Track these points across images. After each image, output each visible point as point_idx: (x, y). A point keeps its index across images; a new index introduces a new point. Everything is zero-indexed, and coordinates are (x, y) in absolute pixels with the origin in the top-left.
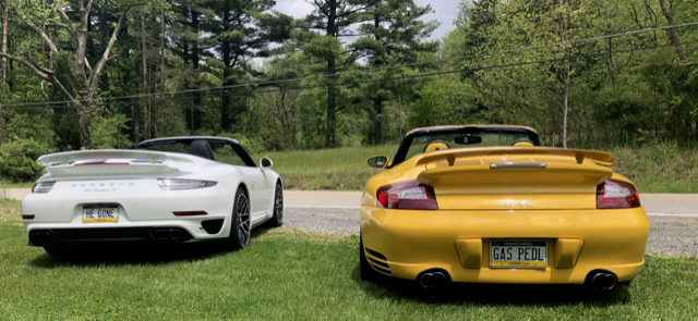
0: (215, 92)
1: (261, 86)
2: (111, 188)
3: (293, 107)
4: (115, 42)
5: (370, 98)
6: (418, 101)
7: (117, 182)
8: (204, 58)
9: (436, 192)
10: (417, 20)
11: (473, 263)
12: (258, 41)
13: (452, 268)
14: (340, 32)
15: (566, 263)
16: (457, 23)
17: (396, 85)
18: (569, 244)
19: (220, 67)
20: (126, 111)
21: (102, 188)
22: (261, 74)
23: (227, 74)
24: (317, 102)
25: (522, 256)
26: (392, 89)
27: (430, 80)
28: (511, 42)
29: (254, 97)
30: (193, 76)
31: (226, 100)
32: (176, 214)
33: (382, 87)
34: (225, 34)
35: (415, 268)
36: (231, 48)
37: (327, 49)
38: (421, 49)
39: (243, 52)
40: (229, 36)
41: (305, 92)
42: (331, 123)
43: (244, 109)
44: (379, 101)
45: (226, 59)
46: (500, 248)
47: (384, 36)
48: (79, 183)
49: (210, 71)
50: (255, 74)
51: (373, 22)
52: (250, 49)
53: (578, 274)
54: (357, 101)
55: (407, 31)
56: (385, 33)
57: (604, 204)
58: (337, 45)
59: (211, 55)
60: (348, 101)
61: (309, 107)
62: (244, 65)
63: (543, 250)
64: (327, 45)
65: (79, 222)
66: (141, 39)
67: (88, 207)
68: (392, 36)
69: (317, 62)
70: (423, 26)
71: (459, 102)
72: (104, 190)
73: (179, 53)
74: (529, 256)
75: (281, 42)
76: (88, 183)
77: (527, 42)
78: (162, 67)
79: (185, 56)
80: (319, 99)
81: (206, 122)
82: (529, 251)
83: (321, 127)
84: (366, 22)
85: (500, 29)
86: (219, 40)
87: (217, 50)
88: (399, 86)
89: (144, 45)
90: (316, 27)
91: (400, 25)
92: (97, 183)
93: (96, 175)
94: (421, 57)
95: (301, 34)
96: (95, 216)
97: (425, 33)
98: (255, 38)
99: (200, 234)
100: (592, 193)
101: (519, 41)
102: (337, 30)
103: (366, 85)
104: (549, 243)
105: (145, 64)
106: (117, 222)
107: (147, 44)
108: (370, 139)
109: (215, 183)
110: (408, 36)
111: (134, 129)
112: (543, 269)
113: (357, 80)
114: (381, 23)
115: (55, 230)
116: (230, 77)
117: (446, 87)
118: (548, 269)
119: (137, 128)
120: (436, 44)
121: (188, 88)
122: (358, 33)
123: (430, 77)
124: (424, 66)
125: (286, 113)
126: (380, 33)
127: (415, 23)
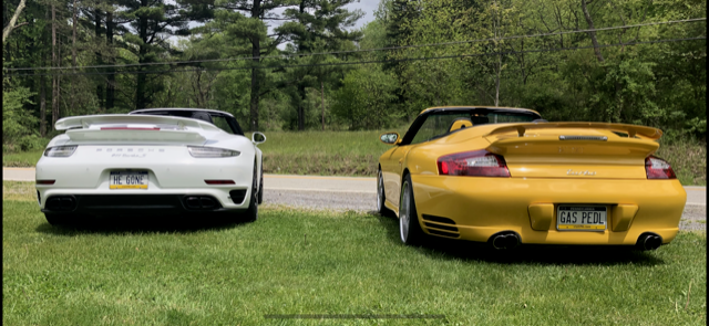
0: (129, 68)
1: (179, 65)
2: (141, 154)
3: (209, 88)
4: (24, 9)
5: (294, 83)
6: (341, 89)
7: (146, 148)
8: (120, 33)
9: (507, 160)
10: (342, 8)
11: (543, 225)
12: (177, 19)
13: (523, 231)
14: (266, 15)
15: (623, 226)
16: (377, 14)
17: (322, 71)
18: (629, 209)
19: (138, 43)
20: (30, 84)
21: (130, 153)
22: (181, 53)
23: (143, 51)
24: (235, 85)
25: (586, 220)
26: (318, 75)
27: (354, 69)
28: (435, 35)
29: (172, 76)
30: (109, 50)
31: (142, 79)
32: (208, 182)
33: (308, 73)
34: (144, 9)
35: (488, 230)
36: (148, 25)
37: (253, 31)
38: (345, 37)
39: (161, 30)
40: (148, 12)
41: (223, 74)
42: (254, 106)
43: (161, 88)
44: (301, 87)
45: (143, 35)
46: (567, 212)
47: (309, 21)
48: (104, 148)
49: (126, 47)
50: (174, 52)
51: (298, 8)
52: (168, 27)
53: (632, 236)
54: (281, 85)
55: (332, 19)
56: (309, 18)
57: (652, 176)
58: (264, 28)
59: (126, 30)
60: (272, 84)
61: (226, 90)
62: (161, 42)
63: (603, 214)
64: (254, 27)
65: (105, 188)
66: (50, 7)
67: (116, 173)
68: (317, 22)
69: (241, 44)
70: (347, 15)
71: (381, 92)
72: (133, 156)
73: (91, 26)
74: (591, 220)
75: (203, 21)
76: (115, 148)
77: (450, 36)
78: (74, 40)
79: (98, 30)
80: (238, 82)
81: (119, 100)
82: (592, 216)
83: (238, 110)
84: (291, 7)
85: (426, 22)
86: (137, 15)
87: (133, 25)
88: (325, 73)
89: (54, 14)
90: (240, 8)
91: (325, 12)
92: (125, 148)
93: (123, 140)
94: (344, 45)
95: (226, 15)
96: (124, 182)
97: (349, 22)
98: (175, 15)
99: (228, 203)
100: (641, 165)
101: (442, 34)
102: (262, 13)
103: (292, 70)
104: (610, 208)
105: (54, 35)
106: (146, 188)
107: (57, 13)
108: (291, 124)
109: (238, 153)
110: (332, 24)
111: (39, 104)
112: (602, 232)
113: (283, 64)
114: (306, 9)
115: (78, 196)
116: (148, 54)
117: (368, 77)
118: (607, 232)
119: (43, 104)
120: (360, 34)
121: (101, 63)
122: (282, 17)
123: (354, 66)
124: (347, 54)
125: (202, 95)
126: (306, 19)
127: (340, 11)
